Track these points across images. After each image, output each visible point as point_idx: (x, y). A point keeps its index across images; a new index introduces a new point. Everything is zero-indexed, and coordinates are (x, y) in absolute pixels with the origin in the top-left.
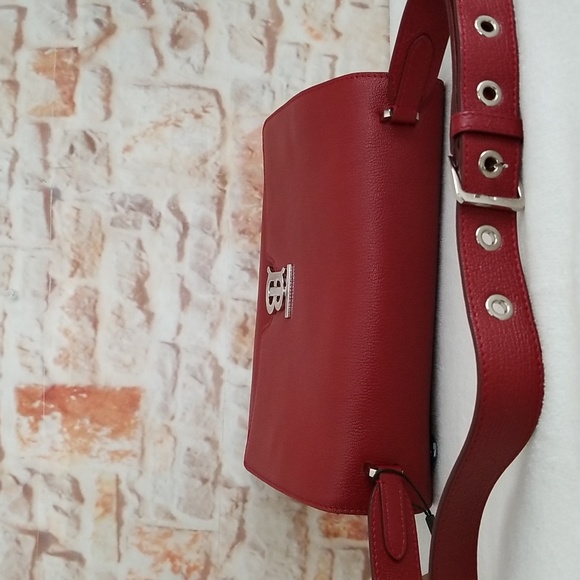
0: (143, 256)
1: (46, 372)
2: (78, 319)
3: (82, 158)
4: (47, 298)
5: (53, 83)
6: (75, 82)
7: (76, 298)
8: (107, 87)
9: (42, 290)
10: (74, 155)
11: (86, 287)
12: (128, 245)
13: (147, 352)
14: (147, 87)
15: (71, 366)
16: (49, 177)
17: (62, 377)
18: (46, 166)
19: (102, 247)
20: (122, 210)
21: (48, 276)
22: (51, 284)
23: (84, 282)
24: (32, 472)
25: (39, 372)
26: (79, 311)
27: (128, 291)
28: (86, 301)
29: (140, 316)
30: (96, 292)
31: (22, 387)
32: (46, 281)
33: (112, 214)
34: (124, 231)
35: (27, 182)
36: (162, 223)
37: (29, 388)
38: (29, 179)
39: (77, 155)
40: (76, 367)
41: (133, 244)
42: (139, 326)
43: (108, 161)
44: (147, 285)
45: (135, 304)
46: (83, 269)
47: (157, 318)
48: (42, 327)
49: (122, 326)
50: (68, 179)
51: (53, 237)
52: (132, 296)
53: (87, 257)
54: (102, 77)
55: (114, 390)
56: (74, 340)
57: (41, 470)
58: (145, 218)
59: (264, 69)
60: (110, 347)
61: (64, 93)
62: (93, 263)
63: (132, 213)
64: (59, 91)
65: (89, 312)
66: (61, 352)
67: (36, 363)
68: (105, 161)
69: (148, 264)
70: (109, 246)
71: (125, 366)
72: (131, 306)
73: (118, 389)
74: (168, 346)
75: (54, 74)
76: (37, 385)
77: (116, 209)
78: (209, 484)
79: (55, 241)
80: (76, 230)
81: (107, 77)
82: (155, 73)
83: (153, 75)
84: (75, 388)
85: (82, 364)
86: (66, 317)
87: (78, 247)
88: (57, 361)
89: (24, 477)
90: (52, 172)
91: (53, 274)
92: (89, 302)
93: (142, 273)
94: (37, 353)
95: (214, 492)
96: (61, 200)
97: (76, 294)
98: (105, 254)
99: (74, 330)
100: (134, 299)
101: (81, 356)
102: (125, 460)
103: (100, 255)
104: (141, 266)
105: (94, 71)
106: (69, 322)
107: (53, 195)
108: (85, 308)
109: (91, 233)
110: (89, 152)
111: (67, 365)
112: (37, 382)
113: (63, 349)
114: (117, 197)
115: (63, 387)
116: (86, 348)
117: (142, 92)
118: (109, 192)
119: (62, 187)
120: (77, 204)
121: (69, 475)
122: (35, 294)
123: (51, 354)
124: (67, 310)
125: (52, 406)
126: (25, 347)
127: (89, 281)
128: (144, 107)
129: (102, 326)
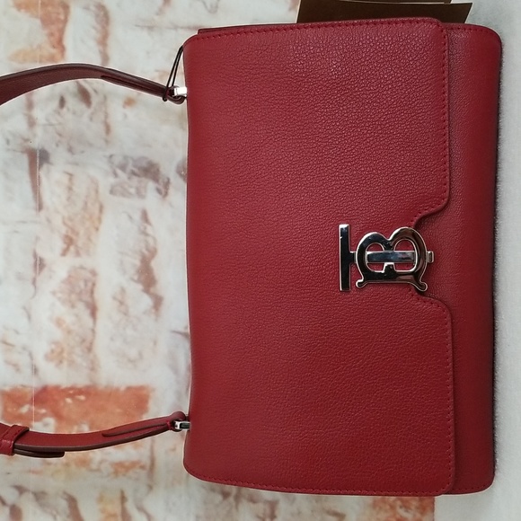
0: (149, 230)
1: (35, 371)
2: (73, 306)
3: (74, 113)
4: (34, 282)
5: (38, 22)
6: (65, 21)
7: (70, 281)
8: (104, 28)
9: (30, 273)
10: (65, 110)
11: (82, 268)
12: (130, 218)
13: (155, 343)
14: (151, 28)
15: (65, 363)
16: (35, 135)
17: (55, 376)
18: (32, 123)
19: (100, 220)
20: (123, 176)
21: (35, 255)
22: (39, 264)
23: (78, 262)
24: (21, 490)
25: (28, 371)
26: (74, 297)
27: (132, 272)
28: (82, 284)
29: (147, 301)
30: (94, 273)
31: (7, 389)
32: (32, 261)
33: (112, 180)
34: (126, 201)
35: (8, 142)
36: (171, 191)
37: (15, 390)
38: (11, 138)
39: (68, 110)
40: (72, 363)
41: (137, 216)
42: (145, 313)
43: (107, 116)
44: (153, 264)
45: (140, 287)
46: (76, 246)
47: (166, 302)
48: (29, 317)
49: (126, 314)
50: (58, 138)
51: (40, 207)
52: (136, 278)
53: (82, 232)
54: (97, 16)
55: (117, 390)
56: (69, 332)
57: (32, 487)
58: (151, 185)
59: (288, 6)
60: (112, 339)
61: (51, 34)
62: (89, 239)
63: (135, 179)
64: (46, 32)
65: (86, 298)
66: (53, 346)
67: (23, 360)
68: (102, 117)
69: (155, 239)
70: (108, 219)
71: (130, 361)
72: (135, 289)
73: (123, 388)
74: (179, 336)
75: (40, 12)
76: (24, 386)
77: (116, 175)
78: (231, 499)
79: (43, 213)
80: (69, 199)
81: (104, 17)
82: (160, 12)
83: (157, 14)
84: (71, 388)
85: (79, 360)
86: (58, 304)
87: (70, 219)
88: (48, 358)
89: (10, 496)
90: (39, 131)
91: (41, 253)
92: (86, 285)
93: (147, 249)
94: (24, 348)
95: (237, 507)
96: (51, 164)
97: (70, 276)
98: (103, 228)
99: (69, 319)
100: (138, 281)
101: (78, 350)
102: (131, 473)
103: (97, 229)
104: (147, 242)
105: (87, 8)
106: (62, 310)
107: (40, 158)
108: (81, 292)
109: (86, 203)
110: (83, 106)
111: (61, 362)
112: (26, 383)
113: (56, 343)
114: (118, 160)
115: (57, 389)
116: (83, 341)
117: (145, 33)
118: (108, 154)
119: (50, 148)
120: (70, 169)
121: (65, 493)
122: (20, 277)
123: (41, 349)
124: (59, 295)
125: (43, 411)
126: (10, 341)
127: (85, 261)
128: (148, 53)
129: (100, 314)
